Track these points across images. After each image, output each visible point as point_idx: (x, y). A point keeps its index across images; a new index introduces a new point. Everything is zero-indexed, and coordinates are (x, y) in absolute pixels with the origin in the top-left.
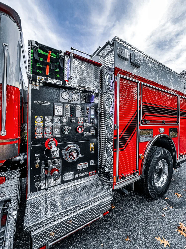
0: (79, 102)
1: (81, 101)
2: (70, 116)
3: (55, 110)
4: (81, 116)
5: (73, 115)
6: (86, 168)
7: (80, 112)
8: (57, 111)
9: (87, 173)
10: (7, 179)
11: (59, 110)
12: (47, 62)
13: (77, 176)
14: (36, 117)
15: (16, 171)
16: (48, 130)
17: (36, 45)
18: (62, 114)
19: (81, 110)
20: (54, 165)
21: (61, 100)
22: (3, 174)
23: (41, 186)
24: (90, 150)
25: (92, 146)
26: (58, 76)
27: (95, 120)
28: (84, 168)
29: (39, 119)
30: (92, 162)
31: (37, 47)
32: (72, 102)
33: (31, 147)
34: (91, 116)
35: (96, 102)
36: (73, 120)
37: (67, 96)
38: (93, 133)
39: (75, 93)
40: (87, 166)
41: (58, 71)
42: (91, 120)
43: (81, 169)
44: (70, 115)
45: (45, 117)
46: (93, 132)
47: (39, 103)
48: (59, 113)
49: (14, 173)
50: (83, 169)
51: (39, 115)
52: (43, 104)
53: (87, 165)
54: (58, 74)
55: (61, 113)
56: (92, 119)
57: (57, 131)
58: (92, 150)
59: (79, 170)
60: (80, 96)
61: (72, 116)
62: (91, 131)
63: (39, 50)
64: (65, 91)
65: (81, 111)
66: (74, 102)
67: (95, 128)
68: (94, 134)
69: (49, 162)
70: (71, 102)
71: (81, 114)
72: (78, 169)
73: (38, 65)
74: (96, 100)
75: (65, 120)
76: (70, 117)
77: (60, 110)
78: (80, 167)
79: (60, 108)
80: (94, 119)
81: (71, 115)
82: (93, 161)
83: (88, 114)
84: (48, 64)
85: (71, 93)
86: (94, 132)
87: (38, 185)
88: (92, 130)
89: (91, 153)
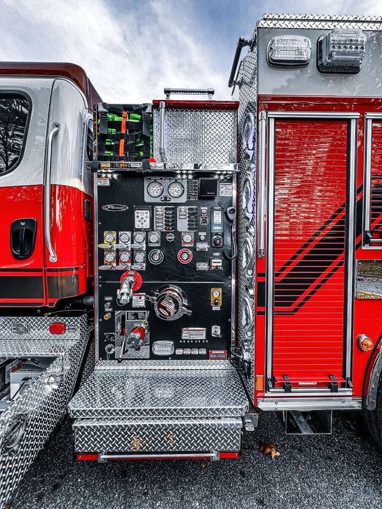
0: (184, 199)
1: (189, 198)
2: (166, 229)
3: (136, 220)
4: (189, 229)
5: (171, 228)
6: (201, 340)
7: (188, 219)
8: (139, 221)
9: (203, 352)
10: (67, 328)
11: (142, 218)
12: (122, 134)
13: (179, 352)
14: (105, 233)
15: (78, 319)
16: (125, 257)
17: (105, 110)
18: (148, 227)
19: (188, 215)
20: (136, 320)
21: (147, 199)
22: (62, 320)
23: (114, 352)
24: (212, 302)
25: (216, 294)
26: (142, 154)
27: (223, 236)
28: (198, 340)
29: (109, 236)
30: (216, 330)
31: (106, 113)
32: (170, 201)
33: (99, 284)
34: (214, 228)
35: (226, 196)
36: (170, 238)
37: (158, 191)
38: (217, 267)
39: (174, 181)
40: (204, 337)
41: (143, 144)
42: (213, 236)
43: (190, 340)
44: (164, 227)
45: (120, 233)
46: (217, 263)
47: (109, 209)
48: (142, 224)
49: (76, 320)
50: (194, 340)
51: (110, 229)
52: (116, 209)
53: (202, 335)
54: (141, 151)
55: (147, 225)
56: (215, 235)
57: (140, 257)
58: (216, 304)
59: (186, 340)
60: (185, 186)
61: (169, 230)
62: (213, 261)
63: (110, 116)
64: (155, 181)
65: (189, 217)
66: (173, 201)
67: (223, 254)
68: (221, 268)
69: (128, 315)
70: (167, 201)
71: (188, 225)
72: (184, 338)
73: (107, 143)
74: (227, 191)
75: (154, 238)
76: (164, 230)
77: (145, 219)
78: (187, 335)
79: (145, 215)
80: (220, 235)
81: (168, 227)
82: (219, 327)
83: (204, 223)
84: (122, 136)
85: (166, 182)
86: (220, 262)
87: (110, 350)
88: (214, 259)
89: (214, 308)
